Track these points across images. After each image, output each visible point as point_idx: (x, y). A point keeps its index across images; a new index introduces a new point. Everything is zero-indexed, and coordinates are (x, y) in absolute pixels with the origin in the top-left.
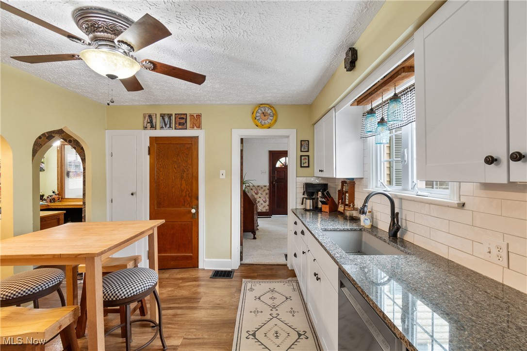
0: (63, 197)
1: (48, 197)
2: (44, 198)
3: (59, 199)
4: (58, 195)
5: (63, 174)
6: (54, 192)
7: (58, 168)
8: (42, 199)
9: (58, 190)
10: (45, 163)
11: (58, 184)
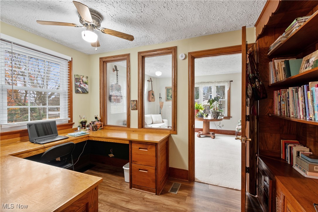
0: (106, 124)
1: (90, 124)
2: (87, 125)
3: (101, 126)
4: (101, 121)
5: (105, 97)
6: (96, 118)
7: (100, 89)
8: (85, 127)
9: (100, 115)
10: (89, 84)
11: (100, 108)
